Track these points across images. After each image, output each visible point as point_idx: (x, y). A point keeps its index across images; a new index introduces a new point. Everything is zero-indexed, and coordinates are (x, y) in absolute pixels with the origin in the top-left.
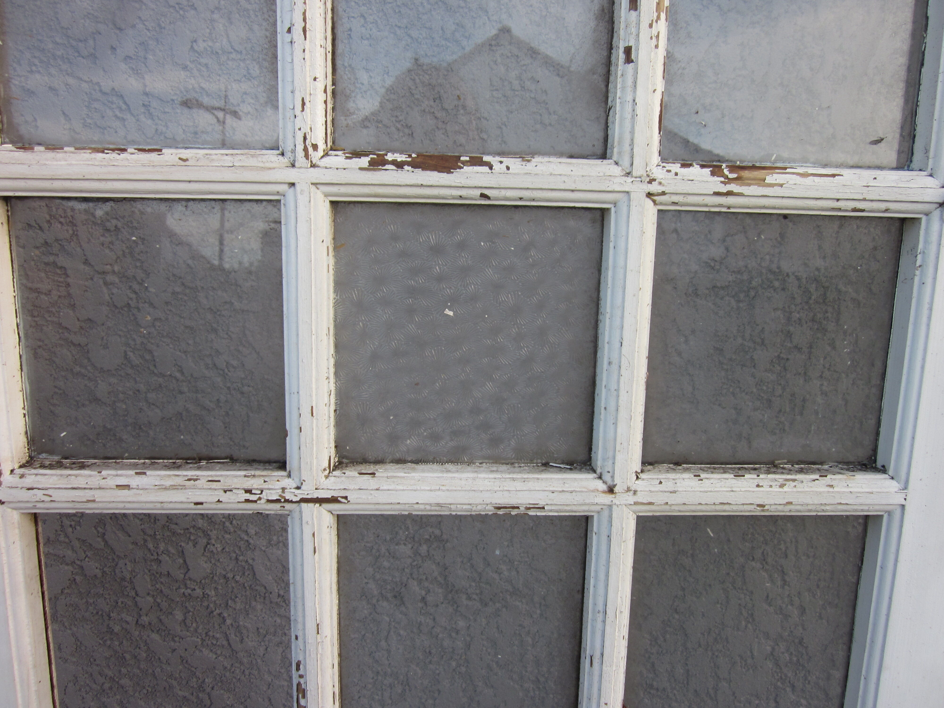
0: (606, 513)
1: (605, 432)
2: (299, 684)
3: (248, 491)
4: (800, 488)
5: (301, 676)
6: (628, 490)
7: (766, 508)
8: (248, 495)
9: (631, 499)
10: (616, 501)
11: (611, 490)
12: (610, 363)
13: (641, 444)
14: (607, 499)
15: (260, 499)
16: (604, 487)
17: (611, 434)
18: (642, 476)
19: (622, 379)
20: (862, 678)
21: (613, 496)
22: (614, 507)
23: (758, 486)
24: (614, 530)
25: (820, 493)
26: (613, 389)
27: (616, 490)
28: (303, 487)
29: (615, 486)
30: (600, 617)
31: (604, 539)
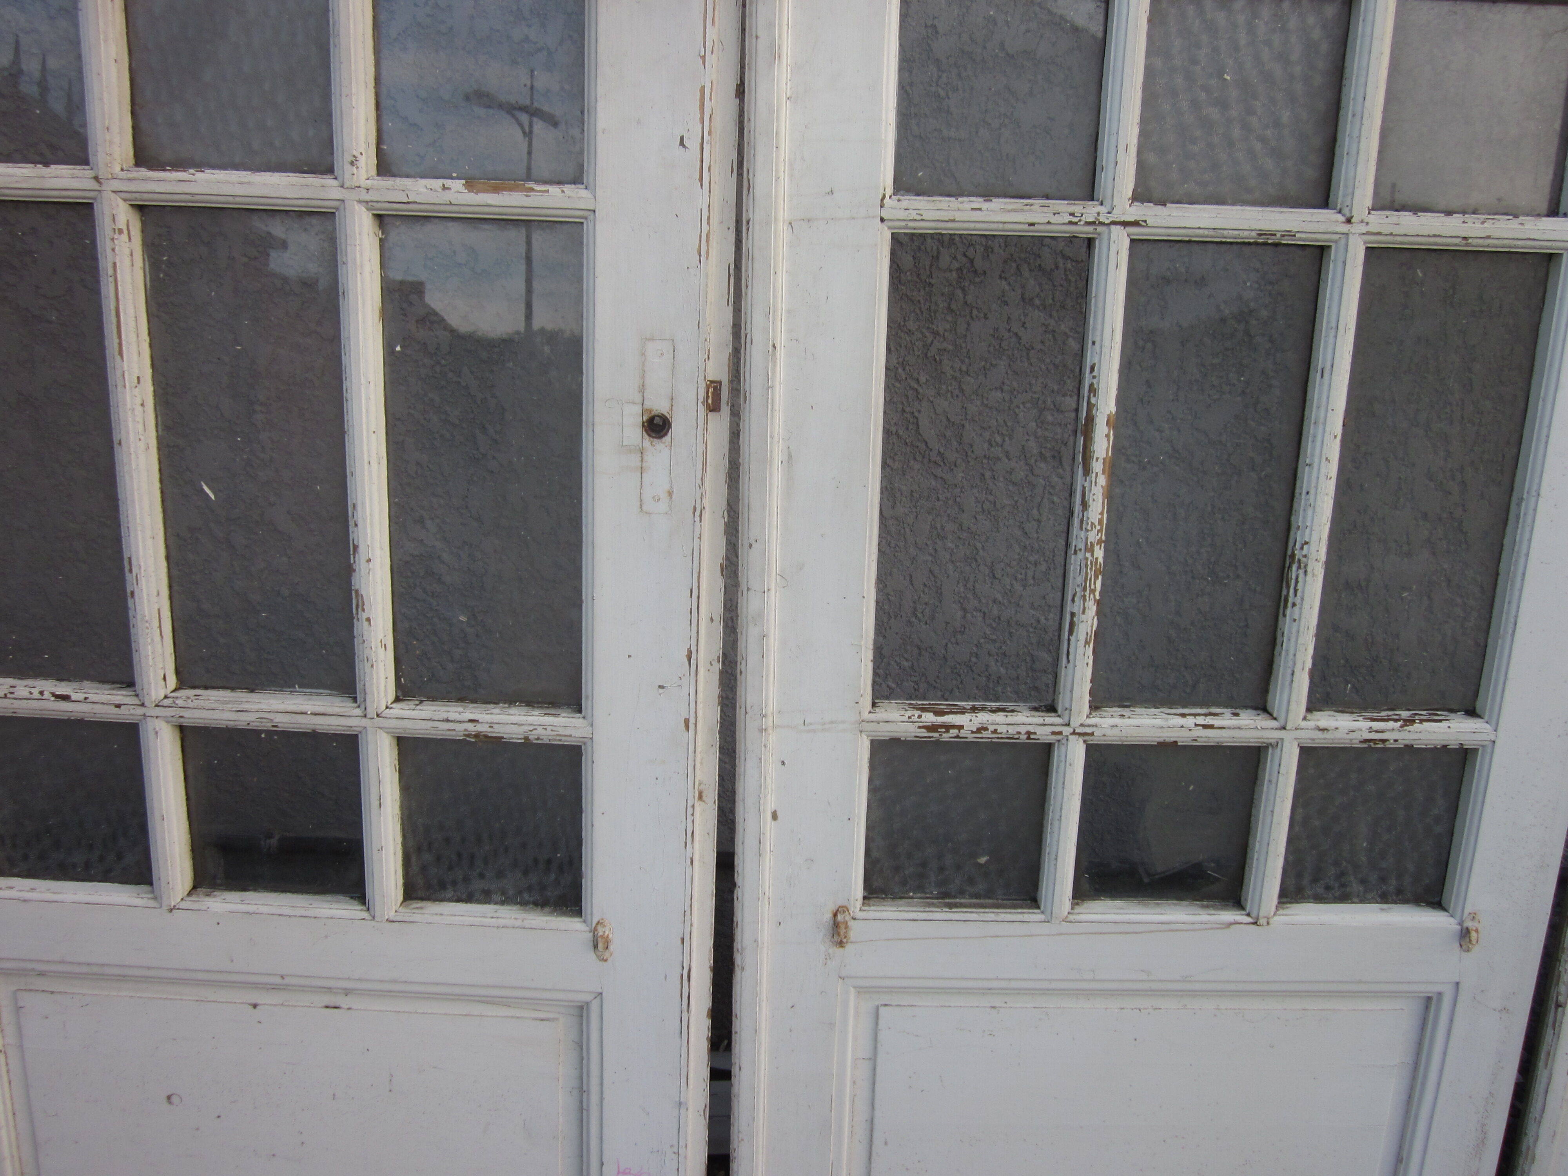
0: (1343, 242)
1: (1346, 173)
2: (1091, 385)
3: (1072, 214)
4: (1498, 225)
5: (1094, 377)
6: (1362, 222)
7: (1470, 241)
8: (1071, 217)
9: (1364, 229)
10: (1353, 231)
11: (1349, 221)
12: (1354, 115)
13: (1373, 185)
14: (1345, 228)
15: (1080, 221)
16: (1343, 219)
17: (1351, 174)
18: (1372, 212)
19: (1363, 127)
20: (1541, 400)
21: (1350, 226)
22: (1351, 235)
23: (1464, 222)
24: (1349, 255)
25: (1514, 229)
26: (1355, 137)
27: (1353, 220)
28: (1114, 212)
29: (1352, 217)
30: (1332, 333)
31: (1340, 264)
